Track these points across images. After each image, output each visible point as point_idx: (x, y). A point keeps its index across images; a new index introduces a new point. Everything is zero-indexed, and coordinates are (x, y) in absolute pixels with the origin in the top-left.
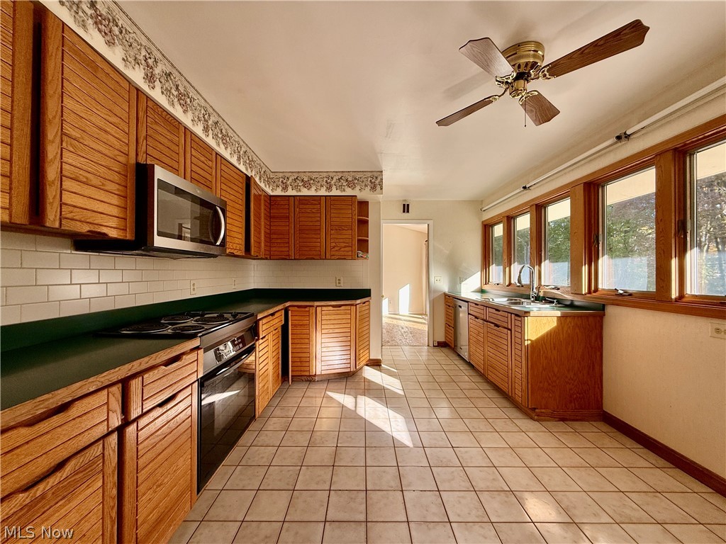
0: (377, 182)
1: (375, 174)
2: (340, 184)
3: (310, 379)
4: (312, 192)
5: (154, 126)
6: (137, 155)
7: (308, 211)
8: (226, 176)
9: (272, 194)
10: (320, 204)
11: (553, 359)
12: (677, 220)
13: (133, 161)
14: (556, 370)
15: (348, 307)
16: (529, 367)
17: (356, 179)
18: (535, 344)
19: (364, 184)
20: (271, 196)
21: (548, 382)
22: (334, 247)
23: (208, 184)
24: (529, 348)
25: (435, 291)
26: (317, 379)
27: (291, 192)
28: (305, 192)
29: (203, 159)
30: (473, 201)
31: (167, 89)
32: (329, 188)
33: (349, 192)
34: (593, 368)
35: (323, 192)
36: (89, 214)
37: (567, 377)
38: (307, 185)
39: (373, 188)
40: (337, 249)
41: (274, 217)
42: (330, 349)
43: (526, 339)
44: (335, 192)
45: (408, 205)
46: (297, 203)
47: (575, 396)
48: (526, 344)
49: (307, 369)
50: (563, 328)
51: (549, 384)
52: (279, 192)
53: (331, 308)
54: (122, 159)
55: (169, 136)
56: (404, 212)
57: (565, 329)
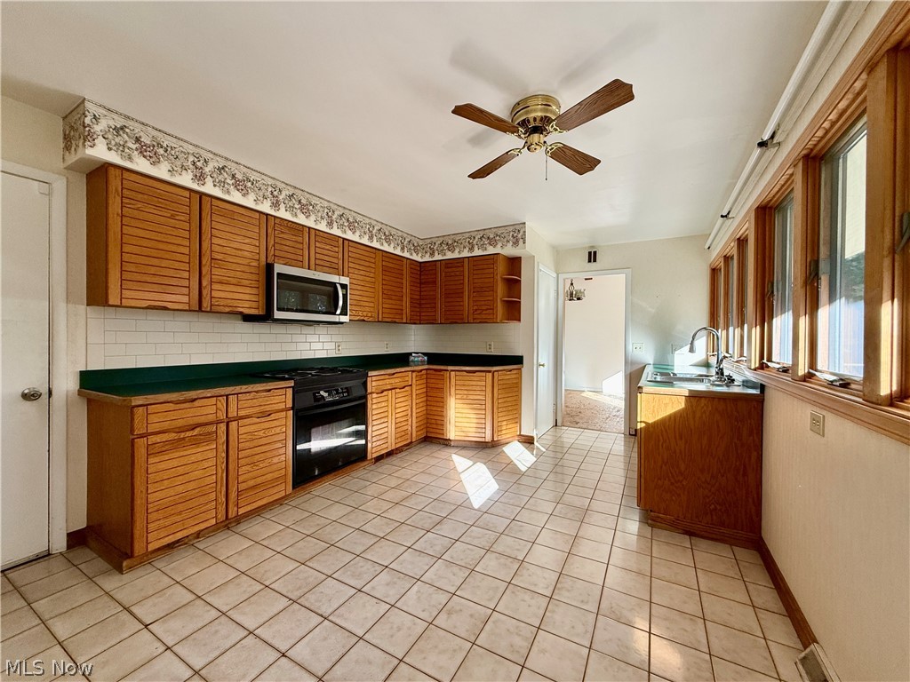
0: (519, 236)
1: (518, 227)
2: (482, 243)
3: (446, 443)
4: (456, 255)
5: (282, 236)
6: (267, 258)
7: (453, 274)
8: (353, 255)
9: (421, 260)
10: (463, 266)
11: (678, 451)
12: (808, 260)
13: (263, 262)
14: (683, 467)
15: (484, 374)
16: (643, 456)
17: (497, 235)
18: (651, 429)
19: (505, 240)
20: (421, 263)
21: (669, 480)
22: (476, 310)
23: (334, 266)
24: (643, 432)
25: (633, 363)
26: (452, 444)
27: (437, 257)
28: (450, 255)
29: (328, 247)
30: (692, 237)
31: (290, 207)
32: (471, 249)
33: (491, 250)
34: (745, 474)
35: (466, 254)
36: (229, 301)
37: (699, 479)
38: (451, 248)
39: (516, 243)
40: (479, 312)
41: (425, 283)
42: (464, 415)
43: (639, 420)
44: (477, 252)
45: (595, 253)
46: (443, 267)
47: (713, 506)
48: (639, 427)
49: (441, 432)
50: (694, 412)
51: (672, 484)
52: (427, 258)
53: (465, 373)
54: (255, 264)
55: (294, 238)
56: (590, 261)
57: (698, 415)
